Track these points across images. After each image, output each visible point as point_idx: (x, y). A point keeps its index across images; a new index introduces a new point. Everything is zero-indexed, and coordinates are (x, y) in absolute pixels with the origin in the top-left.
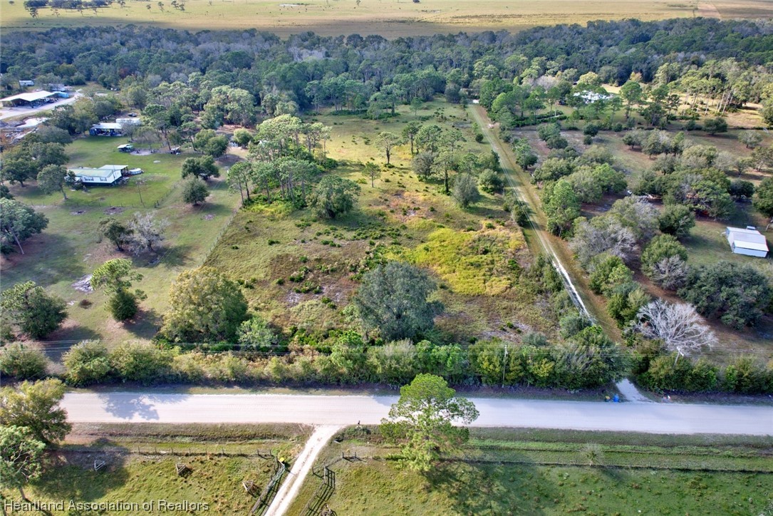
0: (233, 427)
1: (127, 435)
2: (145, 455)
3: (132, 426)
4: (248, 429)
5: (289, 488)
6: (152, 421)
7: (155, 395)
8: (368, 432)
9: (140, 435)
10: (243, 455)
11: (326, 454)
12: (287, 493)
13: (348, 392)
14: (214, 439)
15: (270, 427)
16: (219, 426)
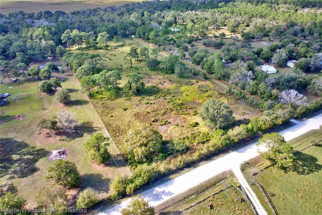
0: (205, 183)
1: (169, 206)
2: (188, 209)
3: (167, 202)
4: (211, 181)
5: (250, 193)
6: (173, 196)
7: (160, 186)
8: (249, 164)
9: (174, 204)
10: (222, 191)
11: (246, 177)
12: (252, 195)
13: (226, 154)
14: (204, 191)
15: (217, 177)
16: (200, 185)
